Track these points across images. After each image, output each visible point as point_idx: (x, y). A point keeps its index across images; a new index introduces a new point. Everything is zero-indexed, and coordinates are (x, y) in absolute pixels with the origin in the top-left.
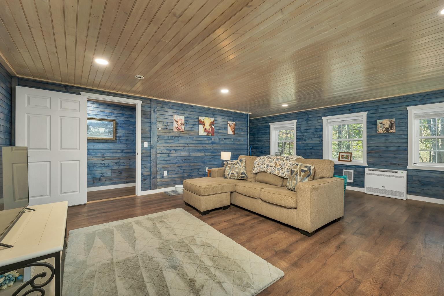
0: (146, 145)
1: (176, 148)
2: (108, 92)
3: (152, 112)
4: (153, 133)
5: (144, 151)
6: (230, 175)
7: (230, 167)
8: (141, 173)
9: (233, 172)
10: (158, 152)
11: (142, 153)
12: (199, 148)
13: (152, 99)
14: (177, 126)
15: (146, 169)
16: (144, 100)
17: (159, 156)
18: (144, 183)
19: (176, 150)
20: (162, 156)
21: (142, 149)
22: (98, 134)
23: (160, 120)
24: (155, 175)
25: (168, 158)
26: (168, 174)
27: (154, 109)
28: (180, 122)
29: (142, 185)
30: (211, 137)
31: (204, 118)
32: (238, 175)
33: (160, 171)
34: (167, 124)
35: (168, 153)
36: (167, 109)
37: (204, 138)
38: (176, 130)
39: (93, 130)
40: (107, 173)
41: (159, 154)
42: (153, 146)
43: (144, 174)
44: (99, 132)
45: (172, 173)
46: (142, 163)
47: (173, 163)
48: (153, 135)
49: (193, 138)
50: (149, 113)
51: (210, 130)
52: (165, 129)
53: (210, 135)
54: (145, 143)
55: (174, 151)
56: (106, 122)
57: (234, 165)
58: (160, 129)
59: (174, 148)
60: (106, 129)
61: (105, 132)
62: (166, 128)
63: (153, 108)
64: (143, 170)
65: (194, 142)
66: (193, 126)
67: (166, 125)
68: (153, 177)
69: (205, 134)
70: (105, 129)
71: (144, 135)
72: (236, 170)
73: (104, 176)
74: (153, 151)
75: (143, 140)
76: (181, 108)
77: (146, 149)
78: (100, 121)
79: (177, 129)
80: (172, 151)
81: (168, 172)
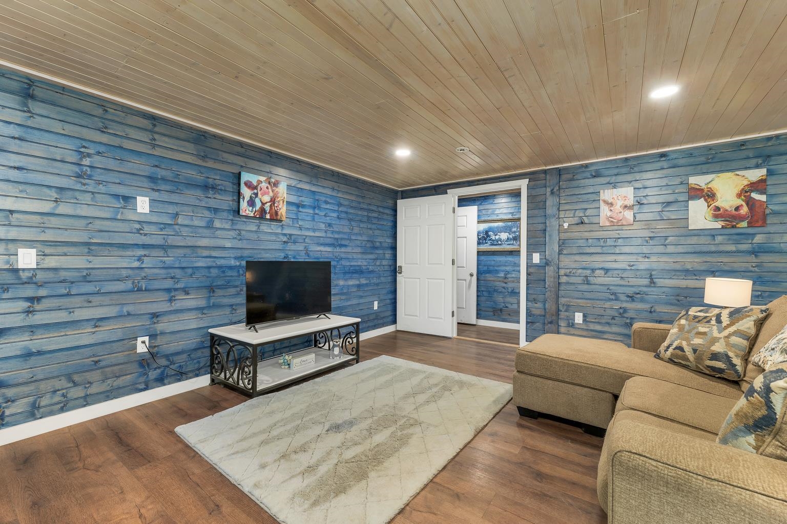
0: (536, 258)
1: (608, 265)
2: (478, 180)
3: (548, 194)
4: (550, 236)
5: (531, 270)
6: (671, 350)
7: (681, 328)
8: (527, 310)
9: (684, 344)
10: (562, 272)
11: (528, 274)
12: (689, 267)
13: (548, 169)
14: (609, 214)
15: (536, 303)
16: (532, 176)
17: (564, 281)
18: (533, 328)
19: (607, 271)
20: (571, 281)
21: (529, 265)
22: (499, 242)
23: (567, 207)
24: (554, 318)
25: (585, 287)
26: (584, 320)
27: (552, 188)
28: (619, 204)
29: (529, 331)
30: (751, 231)
31: (709, 177)
32: (699, 359)
33: (566, 311)
34: (584, 213)
35: (586, 277)
36: (583, 181)
37: (713, 236)
38: (608, 224)
39: (493, 238)
40: (512, 304)
41: (564, 277)
42: (550, 260)
43: (533, 313)
44: (500, 240)
45: (597, 320)
46: (530, 292)
47: (600, 298)
48: (550, 239)
49: (666, 239)
50: (542, 198)
51: (745, 210)
52: (577, 224)
53: (744, 224)
54: (534, 254)
55: (602, 272)
56: (510, 223)
57: (699, 321)
58: (566, 225)
59: (601, 266)
60: (510, 235)
61: (508, 239)
62: (582, 223)
63: (549, 187)
64: (530, 303)
65: (671, 249)
66: (664, 207)
67: (581, 214)
68: (550, 320)
69: (718, 225)
70: (507, 234)
71: (531, 241)
72: (697, 341)
73: (507, 307)
74: (550, 271)
75: (531, 248)
76: (624, 170)
77: (536, 265)
78: (502, 223)
79: (609, 220)
80: (597, 271)
81: (584, 316)
